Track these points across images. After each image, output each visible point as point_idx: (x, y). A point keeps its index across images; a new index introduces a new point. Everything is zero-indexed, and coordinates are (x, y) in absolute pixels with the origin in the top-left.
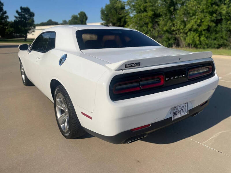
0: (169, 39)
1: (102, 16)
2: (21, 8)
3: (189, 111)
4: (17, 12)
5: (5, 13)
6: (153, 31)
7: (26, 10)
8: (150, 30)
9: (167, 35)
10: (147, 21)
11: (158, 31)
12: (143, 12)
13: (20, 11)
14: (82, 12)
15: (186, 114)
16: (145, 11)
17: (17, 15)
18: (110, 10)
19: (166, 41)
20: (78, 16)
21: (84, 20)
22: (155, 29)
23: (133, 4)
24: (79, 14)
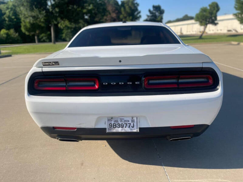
1: (236, 5)
2: (154, 7)
3: (140, 129)
4: (150, 11)
5: (140, 12)
7: (157, 8)
13: (152, 9)
14: (213, 3)
15: (135, 131)
17: (149, 14)
20: (208, 8)
21: (215, 12)
24: (210, 6)
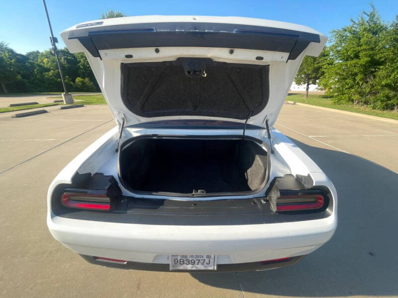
0: (389, 98)
6: (362, 84)
8: (358, 83)
9: (387, 91)
10: (356, 70)
11: (371, 85)
12: (352, 59)
15: (211, 268)
16: (357, 56)
18: (307, 59)
19: (382, 101)
22: (367, 82)
23: (339, 48)
